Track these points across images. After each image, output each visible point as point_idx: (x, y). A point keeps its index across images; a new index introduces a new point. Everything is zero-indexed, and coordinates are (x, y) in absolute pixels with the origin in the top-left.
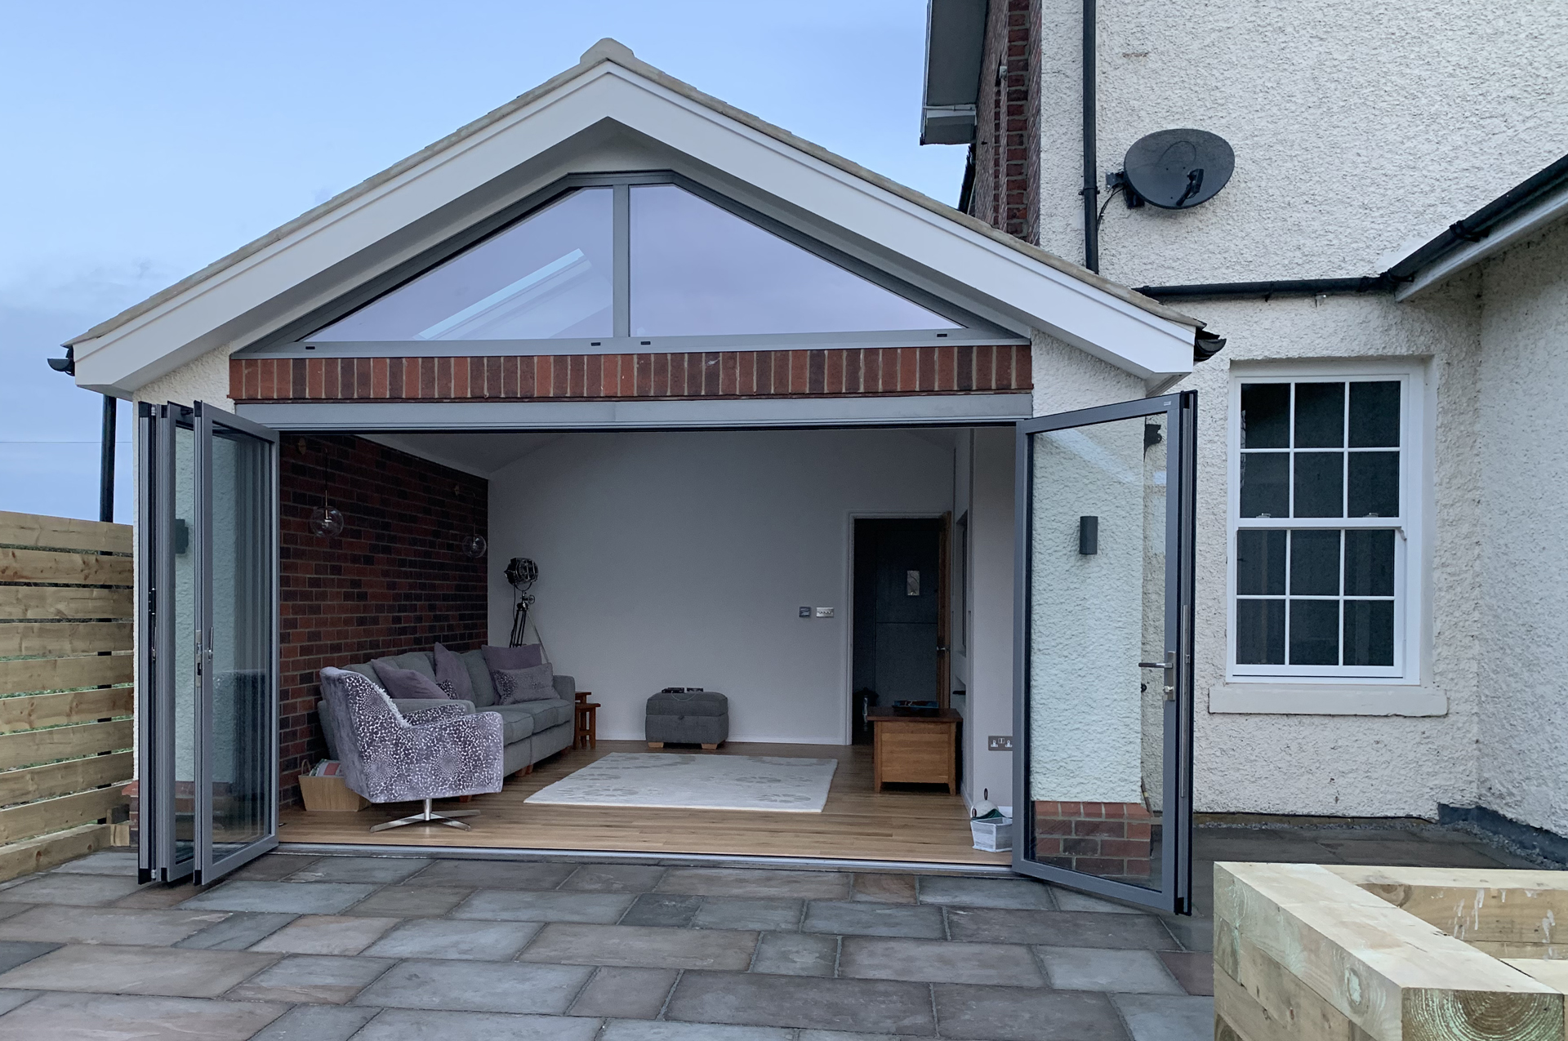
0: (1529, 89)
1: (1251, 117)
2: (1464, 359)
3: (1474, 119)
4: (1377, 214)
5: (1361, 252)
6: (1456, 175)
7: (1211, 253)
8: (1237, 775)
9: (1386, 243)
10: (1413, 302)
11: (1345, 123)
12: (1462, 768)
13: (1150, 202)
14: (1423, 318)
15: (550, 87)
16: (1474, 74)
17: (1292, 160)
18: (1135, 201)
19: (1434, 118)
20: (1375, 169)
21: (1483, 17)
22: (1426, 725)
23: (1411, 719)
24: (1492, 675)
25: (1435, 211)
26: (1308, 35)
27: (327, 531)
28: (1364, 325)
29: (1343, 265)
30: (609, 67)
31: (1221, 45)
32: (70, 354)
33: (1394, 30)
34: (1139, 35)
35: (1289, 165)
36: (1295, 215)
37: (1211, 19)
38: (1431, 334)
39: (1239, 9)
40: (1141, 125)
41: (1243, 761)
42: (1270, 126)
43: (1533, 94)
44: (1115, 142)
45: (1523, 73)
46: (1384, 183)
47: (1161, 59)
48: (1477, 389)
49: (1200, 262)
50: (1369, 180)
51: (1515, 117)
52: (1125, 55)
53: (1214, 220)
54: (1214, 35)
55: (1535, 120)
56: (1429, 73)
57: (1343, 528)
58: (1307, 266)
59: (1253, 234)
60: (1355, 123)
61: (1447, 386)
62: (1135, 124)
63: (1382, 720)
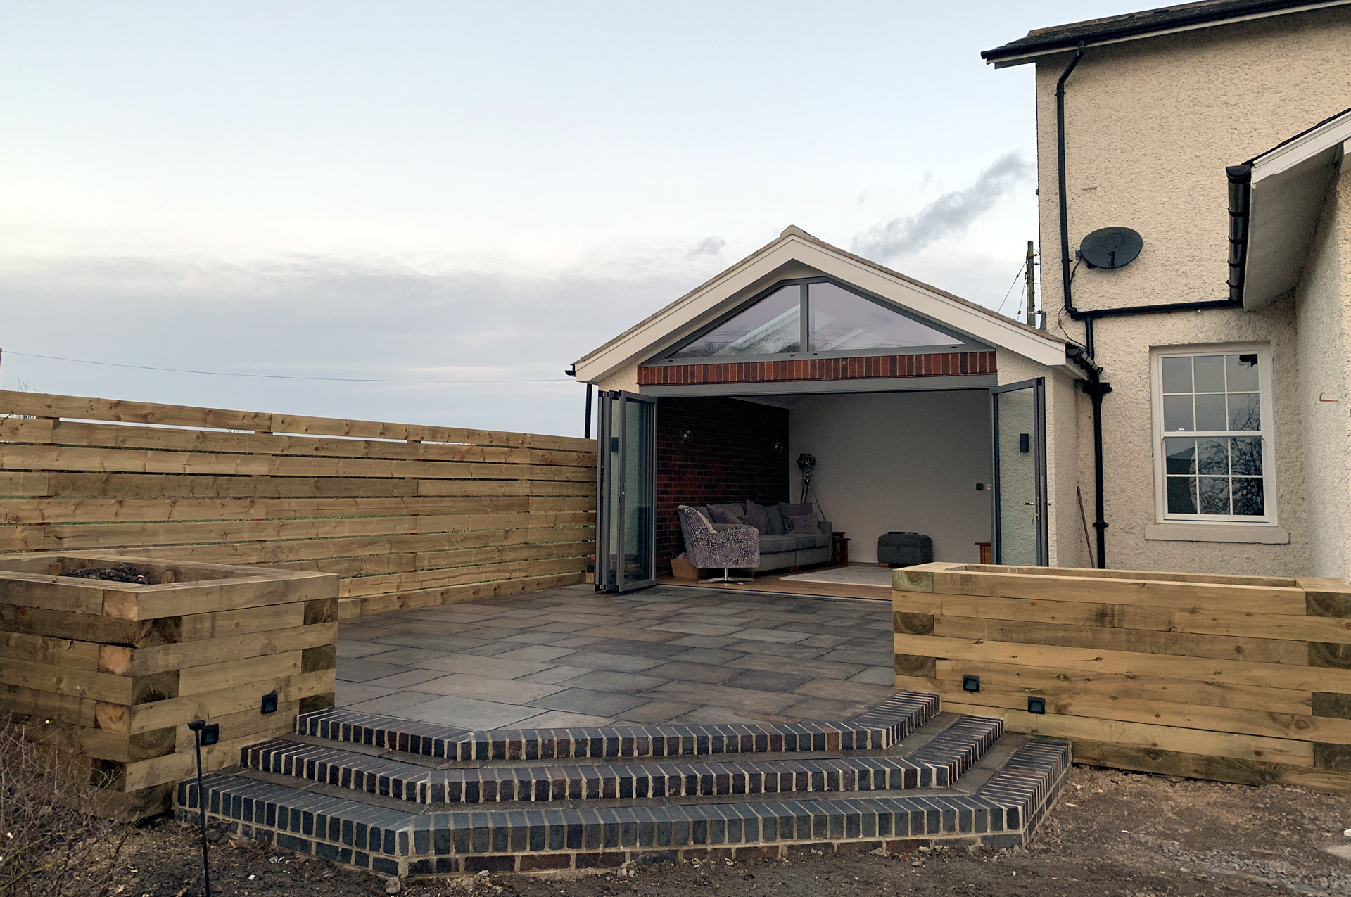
2: (1288, 342)
7: (1136, 289)
10: (1255, 312)
14: (1262, 319)
17: (1180, 238)
18: (1092, 265)
22: (1277, 549)
23: (1268, 546)
26: (1186, 173)
27: (685, 441)
28: (1226, 325)
29: (1213, 293)
30: (792, 237)
31: (1137, 181)
32: (574, 368)
34: (1091, 179)
35: (1179, 241)
36: (1183, 267)
37: (1130, 168)
38: (1267, 329)
39: (1146, 162)
40: (1094, 225)
44: (1078, 234)
47: (1104, 190)
48: (1297, 358)
52: (1084, 189)
54: (1133, 176)
57: (1228, 436)
58: (1192, 294)
59: (1160, 279)
61: (1279, 357)
63: (1250, 546)
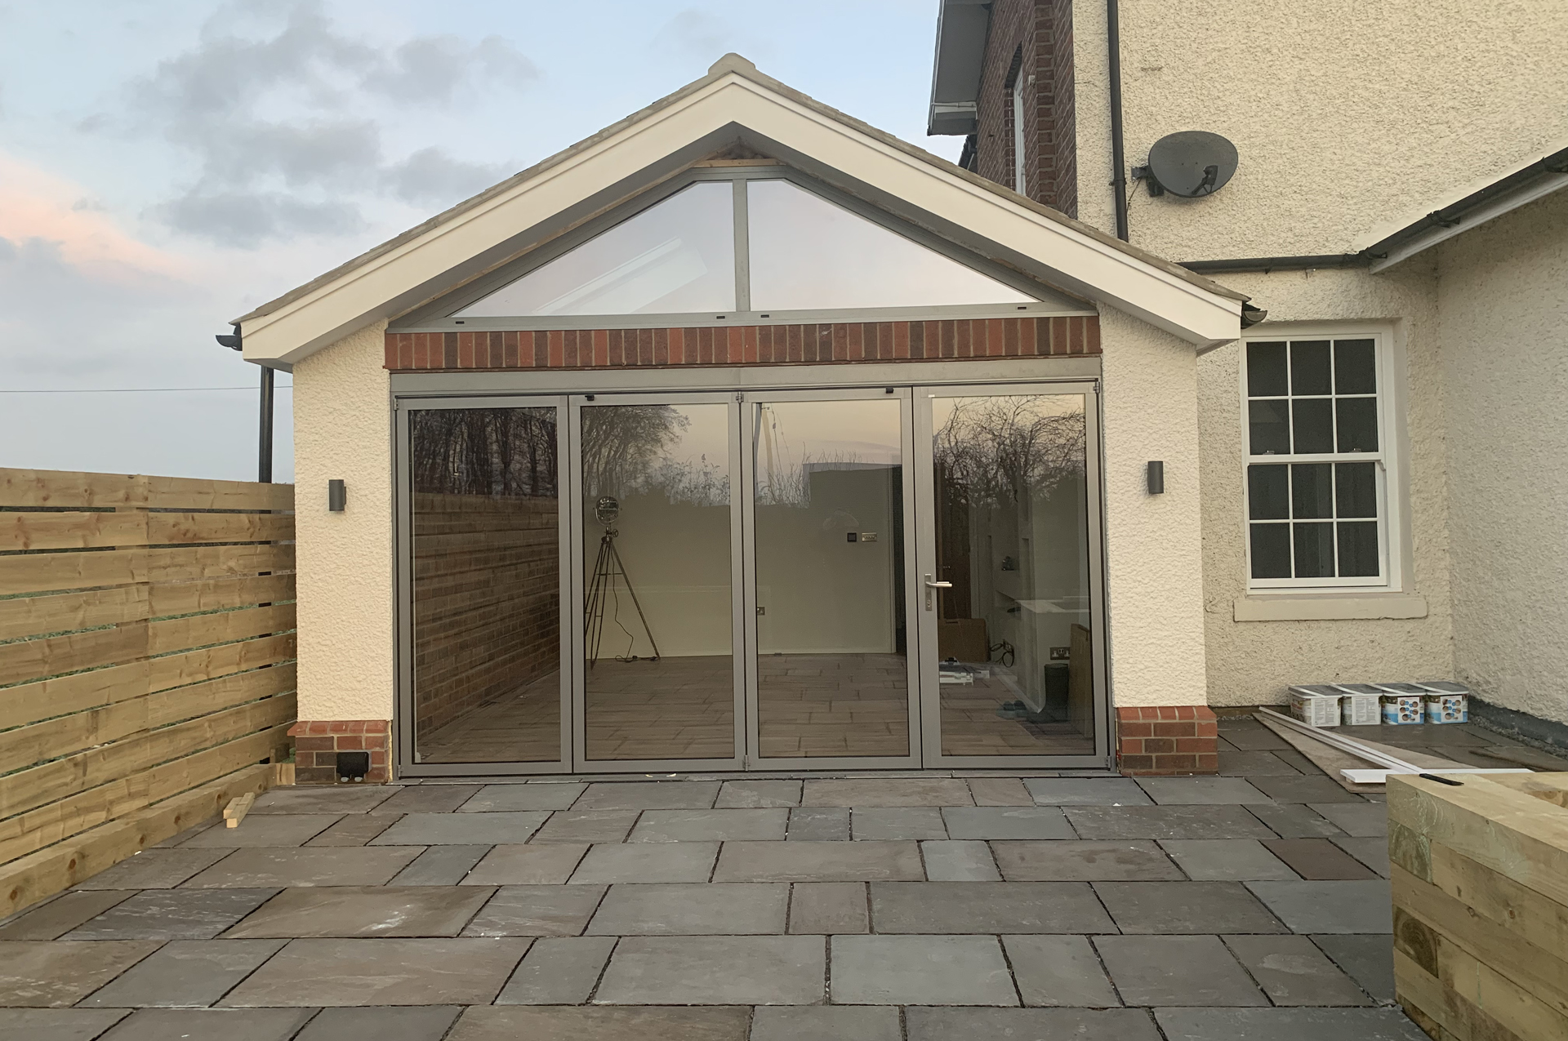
0: (1466, 101)
1: (1248, 122)
2: (1426, 321)
3: (1424, 125)
4: (1351, 202)
5: (1340, 233)
6: (1412, 170)
7: (1220, 233)
8: (1260, 673)
9: (1360, 226)
10: (1383, 274)
11: (1322, 127)
12: (1441, 661)
13: (1168, 190)
14: (1392, 287)
15: (682, 95)
16: (1423, 89)
17: (1281, 157)
18: (1156, 190)
19: (1393, 124)
20: (1347, 165)
21: (1427, 43)
22: (1409, 625)
23: (1399, 621)
24: (1464, 583)
25: (1397, 200)
26: (1290, 56)
28: (1346, 293)
29: (1327, 244)
30: (733, 78)
31: (1221, 62)
32: (237, 331)
33: (1358, 52)
34: (1153, 53)
36: (1286, 202)
37: (1211, 40)
38: (1399, 300)
39: (1234, 33)
40: (1159, 127)
41: (1263, 661)
42: (1263, 129)
43: (1469, 105)
44: (1138, 141)
45: (1461, 88)
46: (1356, 177)
47: (1173, 73)
48: (1438, 345)
49: (1211, 241)
50: (1344, 175)
51: (1457, 124)
52: (1143, 69)
53: (1221, 206)
55: (1472, 126)
56: (1387, 87)
57: (1333, 462)
58: (1298, 245)
59: (1253, 219)
60: (1331, 128)
61: (1414, 343)
62: (1153, 126)
63: (1375, 622)
